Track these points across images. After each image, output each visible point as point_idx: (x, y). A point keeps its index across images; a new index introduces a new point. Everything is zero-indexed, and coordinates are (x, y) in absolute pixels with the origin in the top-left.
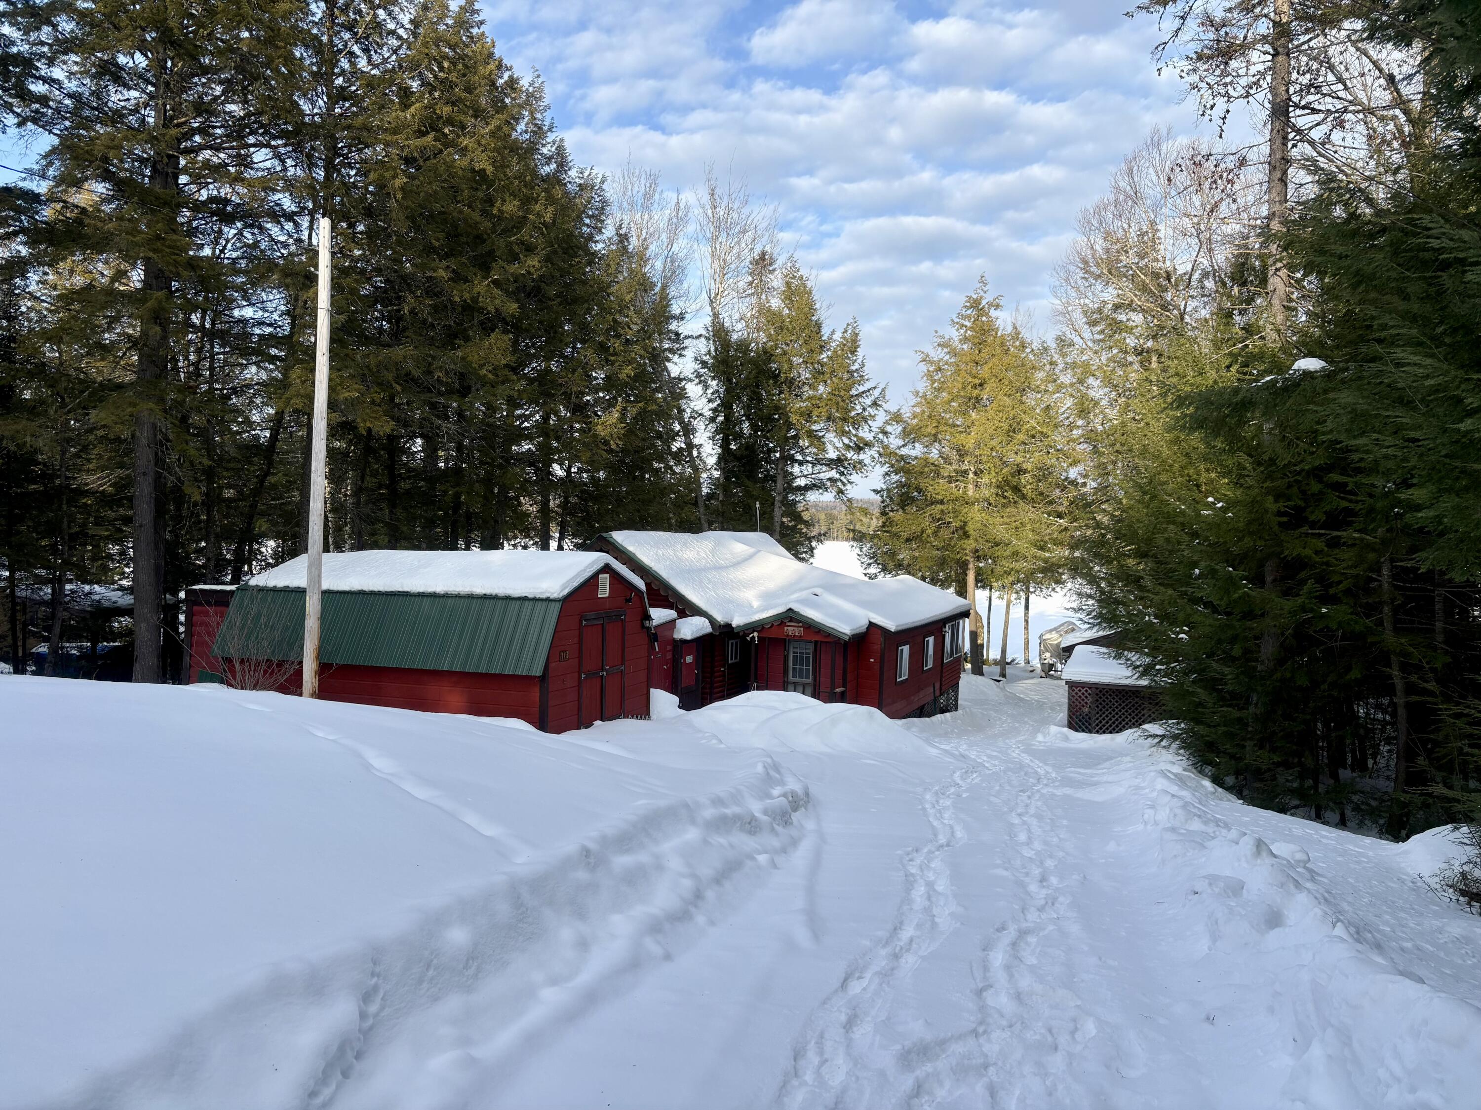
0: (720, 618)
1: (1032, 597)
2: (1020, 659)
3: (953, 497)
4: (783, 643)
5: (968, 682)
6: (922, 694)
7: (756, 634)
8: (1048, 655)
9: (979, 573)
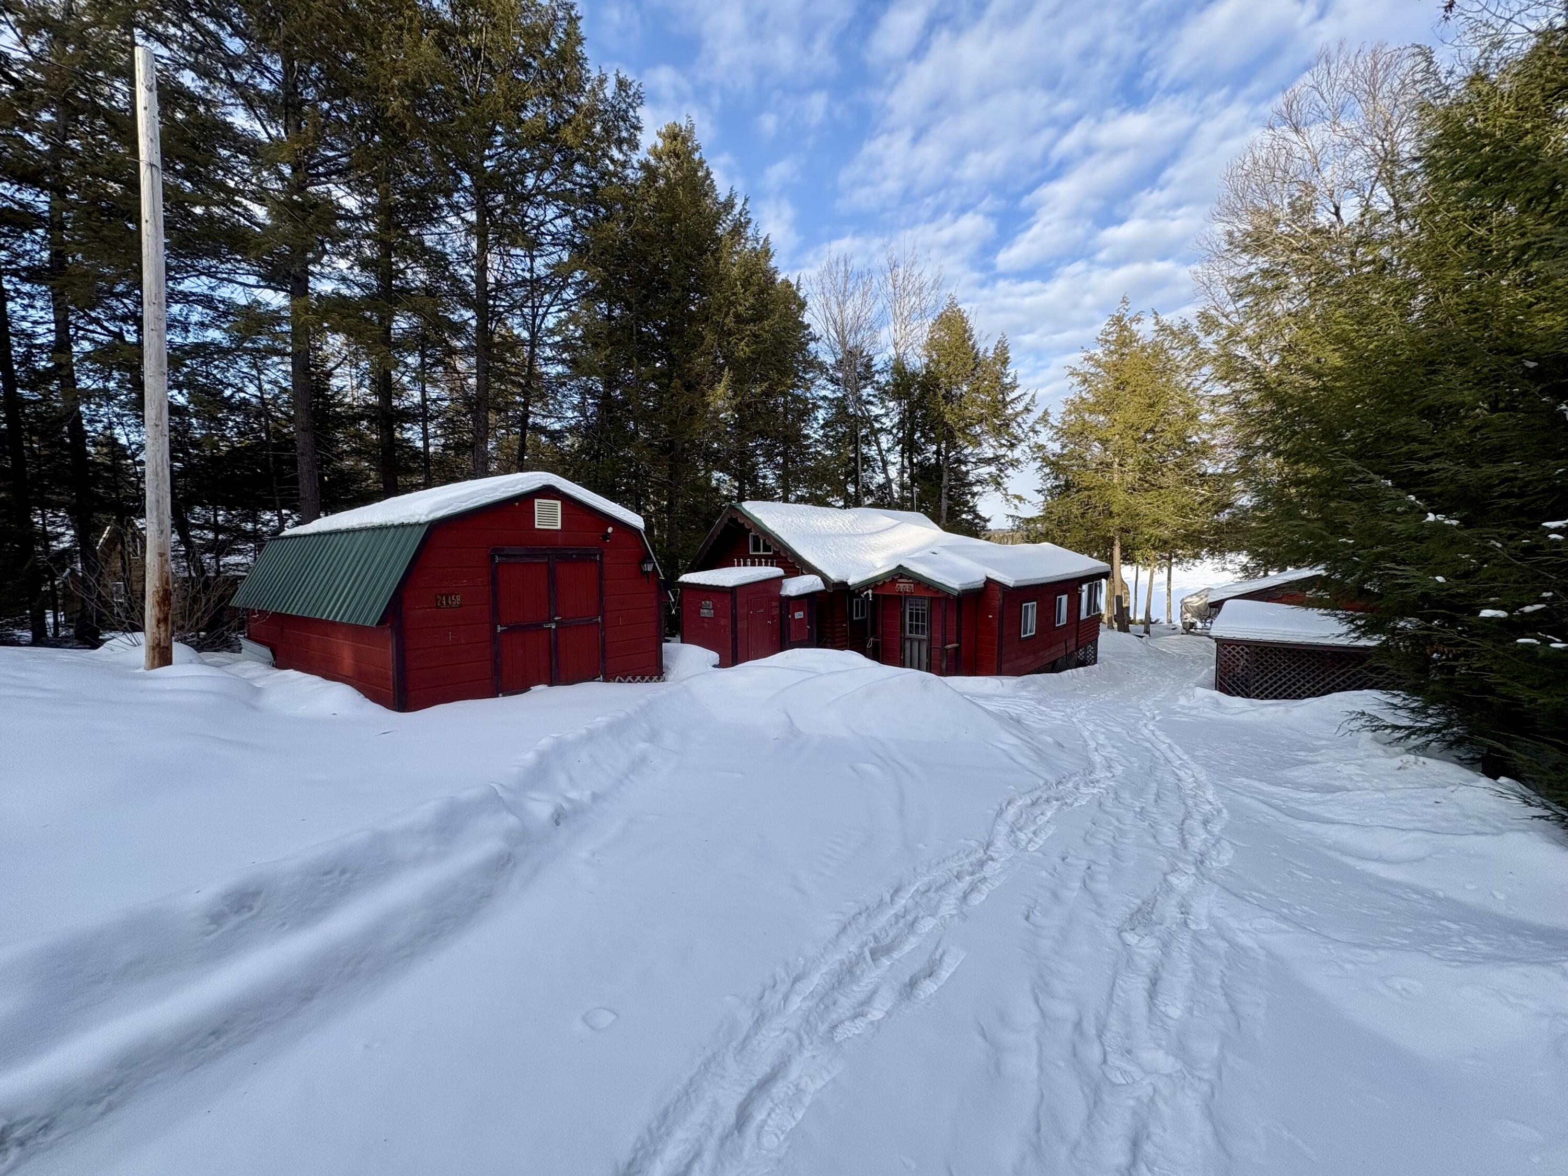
0: (834, 576)
1: (1174, 568)
2: (1163, 619)
3: (1099, 484)
4: (898, 600)
5: (1107, 639)
6: (1053, 650)
7: (870, 592)
8: (1189, 615)
9: (1123, 549)
